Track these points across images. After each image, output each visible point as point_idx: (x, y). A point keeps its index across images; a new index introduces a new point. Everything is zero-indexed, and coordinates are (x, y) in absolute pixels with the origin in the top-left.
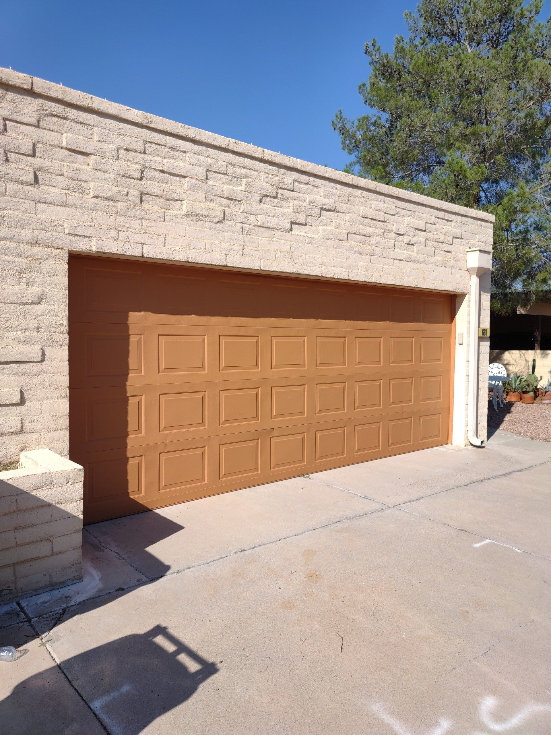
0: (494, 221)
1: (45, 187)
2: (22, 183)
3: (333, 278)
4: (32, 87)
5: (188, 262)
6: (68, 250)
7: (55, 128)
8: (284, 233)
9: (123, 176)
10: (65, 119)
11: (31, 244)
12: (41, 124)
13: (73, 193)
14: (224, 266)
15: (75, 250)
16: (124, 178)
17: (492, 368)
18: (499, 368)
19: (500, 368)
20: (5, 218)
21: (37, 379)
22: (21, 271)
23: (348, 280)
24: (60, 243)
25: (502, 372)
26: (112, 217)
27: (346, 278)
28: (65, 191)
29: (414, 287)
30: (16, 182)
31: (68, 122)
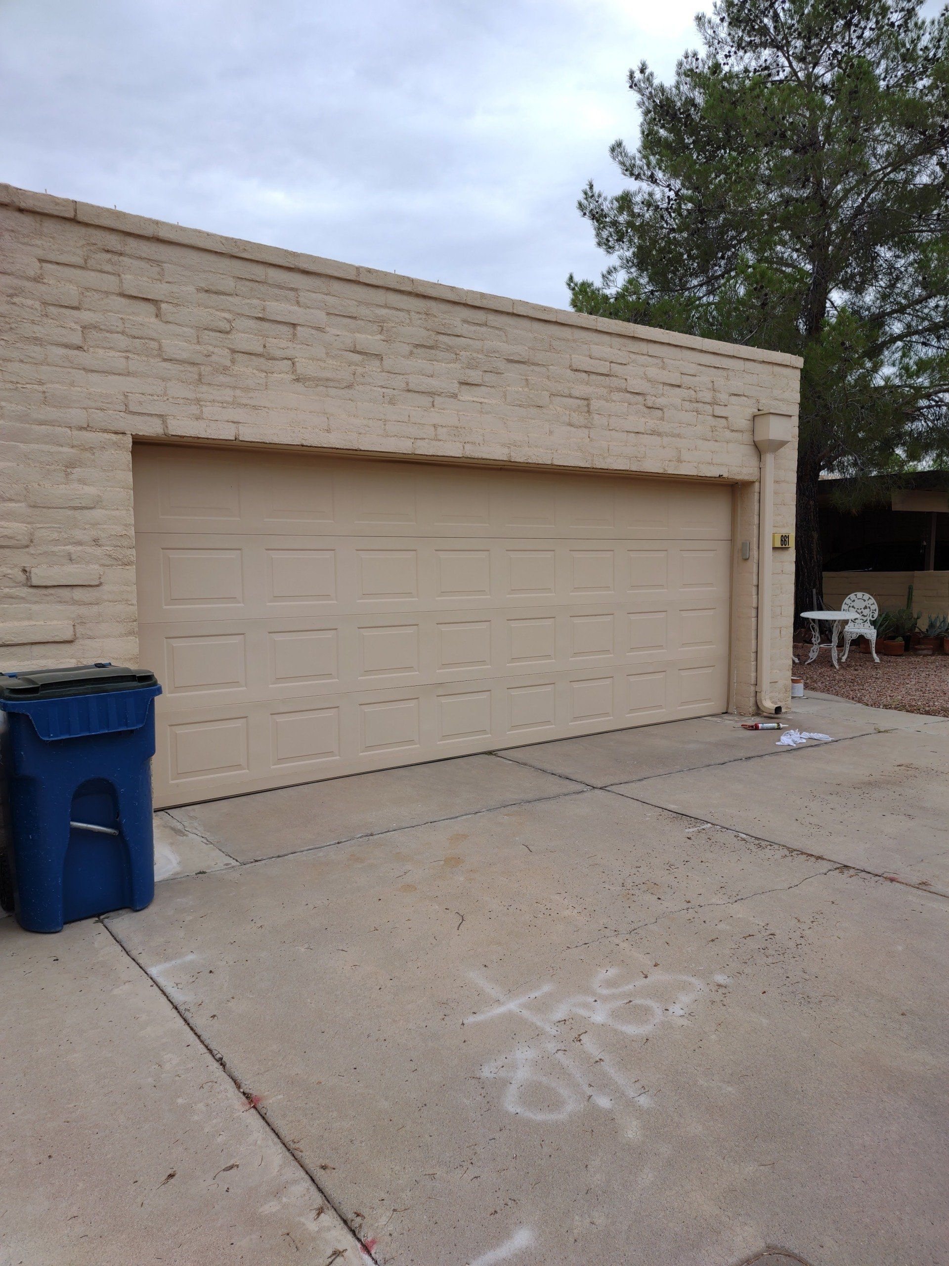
0: (802, 366)
1: (97, 349)
2: (66, 346)
3: (527, 463)
4: (75, 216)
5: (303, 446)
6: (132, 434)
7: (108, 268)
8: (447, 399)
9: (205, 329)
10: (121, 254)
11: (81, 428)
12: (91, 263)
13: (136, 356)
14: (356, 450)
15: (141, 433)
16: (206, 331)
17: (854, 601)
18: (865, 601)
19: (866, 599)
20: (47, 394)
21: (95, 609)
22: (70, 465)
23: (552, 465)
24: (121, 425)
25: (870, 605)
26: (191, 387)
27: (549, 462)
28: (124, 354)
29: (662, 474)
30: (58, 345)
31: (125, 259)
